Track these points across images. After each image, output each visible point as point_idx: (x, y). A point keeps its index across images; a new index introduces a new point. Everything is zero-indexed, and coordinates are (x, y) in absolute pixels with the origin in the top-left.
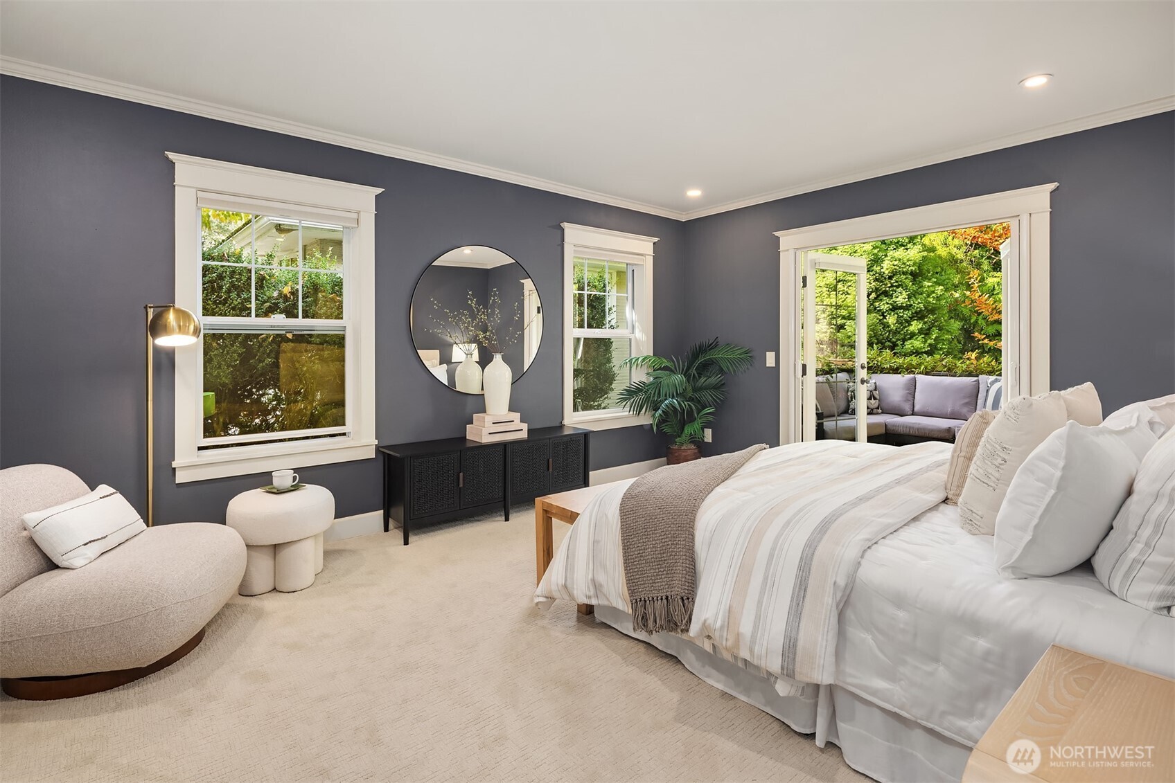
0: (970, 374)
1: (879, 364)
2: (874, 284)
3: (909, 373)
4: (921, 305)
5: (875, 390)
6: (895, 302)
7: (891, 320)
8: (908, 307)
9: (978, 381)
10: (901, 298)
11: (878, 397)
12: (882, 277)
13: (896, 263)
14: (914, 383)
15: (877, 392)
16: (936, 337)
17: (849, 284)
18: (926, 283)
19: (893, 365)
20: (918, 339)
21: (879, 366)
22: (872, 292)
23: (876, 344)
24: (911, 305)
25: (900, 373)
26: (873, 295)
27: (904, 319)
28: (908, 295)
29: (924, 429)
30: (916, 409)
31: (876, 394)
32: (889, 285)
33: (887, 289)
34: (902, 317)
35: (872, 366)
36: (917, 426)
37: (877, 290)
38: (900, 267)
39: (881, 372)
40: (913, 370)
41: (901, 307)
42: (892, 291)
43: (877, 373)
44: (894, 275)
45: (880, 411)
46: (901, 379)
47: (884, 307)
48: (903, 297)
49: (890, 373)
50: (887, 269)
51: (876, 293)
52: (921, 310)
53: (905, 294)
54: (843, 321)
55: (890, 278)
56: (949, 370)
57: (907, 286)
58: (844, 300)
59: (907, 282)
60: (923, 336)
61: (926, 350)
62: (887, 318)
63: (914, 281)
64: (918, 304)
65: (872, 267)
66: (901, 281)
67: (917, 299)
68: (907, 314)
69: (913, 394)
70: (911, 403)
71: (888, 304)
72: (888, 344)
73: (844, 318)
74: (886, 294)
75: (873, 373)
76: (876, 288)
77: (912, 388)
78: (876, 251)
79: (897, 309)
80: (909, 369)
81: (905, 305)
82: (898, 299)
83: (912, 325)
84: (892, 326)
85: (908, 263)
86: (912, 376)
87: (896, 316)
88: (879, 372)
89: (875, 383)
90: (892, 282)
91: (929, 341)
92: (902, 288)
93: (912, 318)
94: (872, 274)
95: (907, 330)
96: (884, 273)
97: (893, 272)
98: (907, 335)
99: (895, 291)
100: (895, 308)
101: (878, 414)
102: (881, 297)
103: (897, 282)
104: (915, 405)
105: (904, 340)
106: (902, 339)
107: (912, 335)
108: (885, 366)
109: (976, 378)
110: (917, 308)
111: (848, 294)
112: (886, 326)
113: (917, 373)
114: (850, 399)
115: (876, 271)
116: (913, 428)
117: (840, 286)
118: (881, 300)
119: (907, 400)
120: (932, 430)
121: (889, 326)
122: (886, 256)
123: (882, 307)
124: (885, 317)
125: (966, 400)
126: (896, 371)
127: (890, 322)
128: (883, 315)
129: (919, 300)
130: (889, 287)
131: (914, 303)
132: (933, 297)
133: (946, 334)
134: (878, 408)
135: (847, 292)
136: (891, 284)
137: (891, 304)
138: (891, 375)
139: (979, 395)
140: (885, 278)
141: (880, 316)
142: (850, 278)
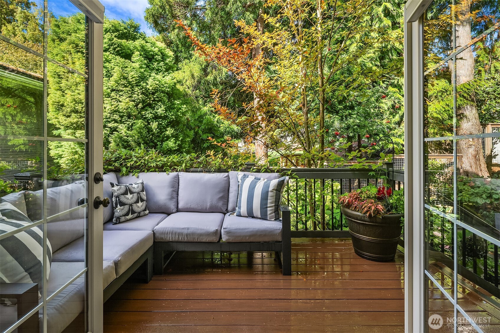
0: (219, 170)
1: (146, 162)
2: (141, 96)
3: (173, 171)
4: (173, 117)
5: (143, 191)
6: (157, 113)
7: (154, 125)
8: (165, 118)
9: (228, 176)
10: (161, 110)
11: (145, 198)
12: (147, 92)
13: (157, 82)
14: (176, 181)
15: (144, 193)
16: (182, 139)
17: (121, 93)
18: (177, 102)
19: (158, 163)
20: (171, 141)
21: (145, 165)
22: (139, 102)
23: (143, 144)
24: (167, 116)
25: (165, 171)
26: (140, 106)
27: (163, 126)
28: (165, 108)
29: (193, 234)
30: (181, 206)
31: (144, 195)
32: (152, 99)
33: (151, 102)
34: (161, 124)
35: (139, 165)
36: (185, 232)
37: (143, 101)
38: (160, 87)
39: (148, 170)
40: (176, 167)
41: (160, 117)
42: (154, 104)
43: (144, 171)
44: (156, 92)
45: (147, 212)
46: (166, 177)
47: (149, 116)
48: (162, 109)
49: (156, 171)
50: (151, 86)
51: (143, 104)
52: (173, 120)
53: (163, 108)
54: (116, 125)
55: (153, 94)
56: (205, 166)
57: (164, 102)
58: (117, 106)
59: (165, 98)
60: (174, 138)
61: (177, 148)
62: (151, 124)
63: (169, 99)
64: (171, 115)
65: (140, 82)
66: (160, 97)
67: (170, 112)
68: (164, 123)
69: (177, 191)
70: (175, 200)
71: (151, 113)
72: (151, 144)
73: (116, 121)
74: (150, 105)
75: (141, 171)
76: (142, 100)
77: (175, 185)
78: (142, 70)
79: (158, 118)
80: (173, 167)
81: (163, 115)
82: (158, 111)
83: (167, 130)
84: (154, 130)
85: (165, 85)
86: (175, 173)
87: (157, 123)
88: (146, 171)
89: (142, 183)
90: (155, 97)
91: (178, 142)
92: (162, 103)
93: (167, 126)
94: (139, 88)
95: (164, 134)
96: (149, 89)
97: (154, 90)
98: (164, 138)
99: (157, 105)
100: (156, 117)
101: (145, 215)
102: (146, 108)
103: (158, 98)
104: (179, 201)
105: (162, 141)
106: (161, 141)
107: (168, 138)
108: (152, 165)
109: (226, 174)
110: (171, 118)
111: (120, 102)
112: (150, 130)
113: (180, 171)
114: (114, 204)
115: (143, 87)
116: (182, 234)
117: (113, 94)
118: (146, 110)
119: (172, 198)
120: (201, 235)
121: (152, 131)
122: (150, 76)
123: (147, 116)
124: (149, 124)
125: (221, 195)
126: (161, 169)
127: (153, 127)
128: (148, 122)
129: (172, 113)
130: (153, 101)
131: (169, 115)
132: (180, 112)
133: (187, 138)
134: (145, 210)
135: (119, 99)
136: (154, 98)
137: (153, 114)
138: (157, 173)
139: (230, 189)
140: (150, 93)
141: (146, 122)
142: (121, 89)
